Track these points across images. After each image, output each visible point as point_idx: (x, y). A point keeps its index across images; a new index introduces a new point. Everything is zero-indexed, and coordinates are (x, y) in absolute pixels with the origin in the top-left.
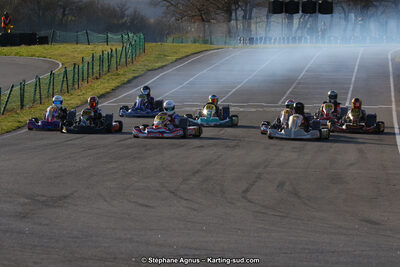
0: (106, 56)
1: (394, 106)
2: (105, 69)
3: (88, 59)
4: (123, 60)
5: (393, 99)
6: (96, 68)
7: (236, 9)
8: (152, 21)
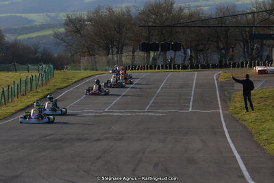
0: (29, 80)
1: (221, 111)
2: (29, 88)
3: (18, 82)
4: (40, 82)
5: (220, 106)
6: (23, 88)
7: (112, 47)
8: (55, 55)
